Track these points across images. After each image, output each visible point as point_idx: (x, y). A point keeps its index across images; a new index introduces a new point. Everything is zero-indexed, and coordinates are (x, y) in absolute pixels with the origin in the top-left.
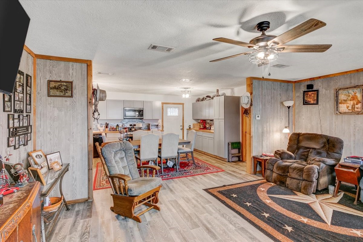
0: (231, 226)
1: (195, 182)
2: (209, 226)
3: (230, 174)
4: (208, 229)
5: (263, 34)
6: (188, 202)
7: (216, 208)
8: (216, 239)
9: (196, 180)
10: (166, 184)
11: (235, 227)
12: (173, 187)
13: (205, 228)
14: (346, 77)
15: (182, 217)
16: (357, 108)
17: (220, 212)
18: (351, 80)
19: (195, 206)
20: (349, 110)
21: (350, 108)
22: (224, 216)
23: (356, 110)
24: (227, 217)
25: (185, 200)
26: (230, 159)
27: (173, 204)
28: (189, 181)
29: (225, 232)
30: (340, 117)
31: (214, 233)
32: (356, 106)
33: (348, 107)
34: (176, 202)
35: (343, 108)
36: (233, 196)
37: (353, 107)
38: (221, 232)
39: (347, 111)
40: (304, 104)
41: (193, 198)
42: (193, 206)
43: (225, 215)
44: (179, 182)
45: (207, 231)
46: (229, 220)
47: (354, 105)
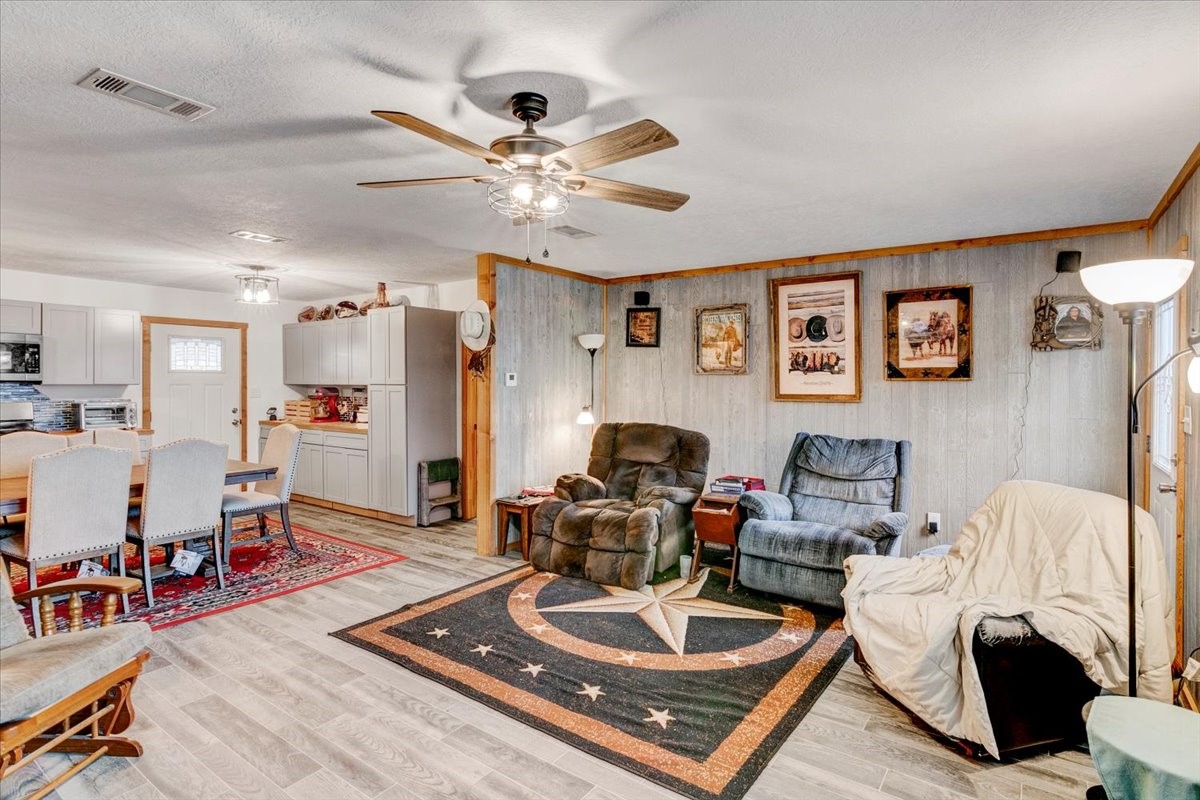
0: (430, 732)
1: (296, 612)
2: (354, 754)
3: (426, 565)
4: (351, 767)
5: (529, 130)
6: (268, 693)
7: (379, 687)
8: (381, 789)
9: (300, 607)
10: (168, 643)
11: (444, 730)
12: (202, 650)
13: (341, 767)
14: (715, 280)
15: (246, 750)
16: (736, 359)
17: (392, 696)
18: (724, 289)
19: (298, 700)
20: (721, 363)
21: (722, 359)
22: (405, 707)
23: (733, 363)
24: (418, 707)
25: (256, 687)
26: (425, 518)
27: (205, 714)
28: (274, 614)
29: (410, 757)
30: (703, 379)
31: (372, 773)
32: (734, 354)
33: (718, 357)
34: (219, 703)
35: (710, 357)
36: (435, 636)
37: (728, 358)
38: (399, 760)
39: (717, 366)
40: (628, 345)
41: (292, 673)
42: (291, 700)
43: (409, 703)
44: (229, 626)
45: (349, 773)
46: (422, 717)
47: (729, 352)
